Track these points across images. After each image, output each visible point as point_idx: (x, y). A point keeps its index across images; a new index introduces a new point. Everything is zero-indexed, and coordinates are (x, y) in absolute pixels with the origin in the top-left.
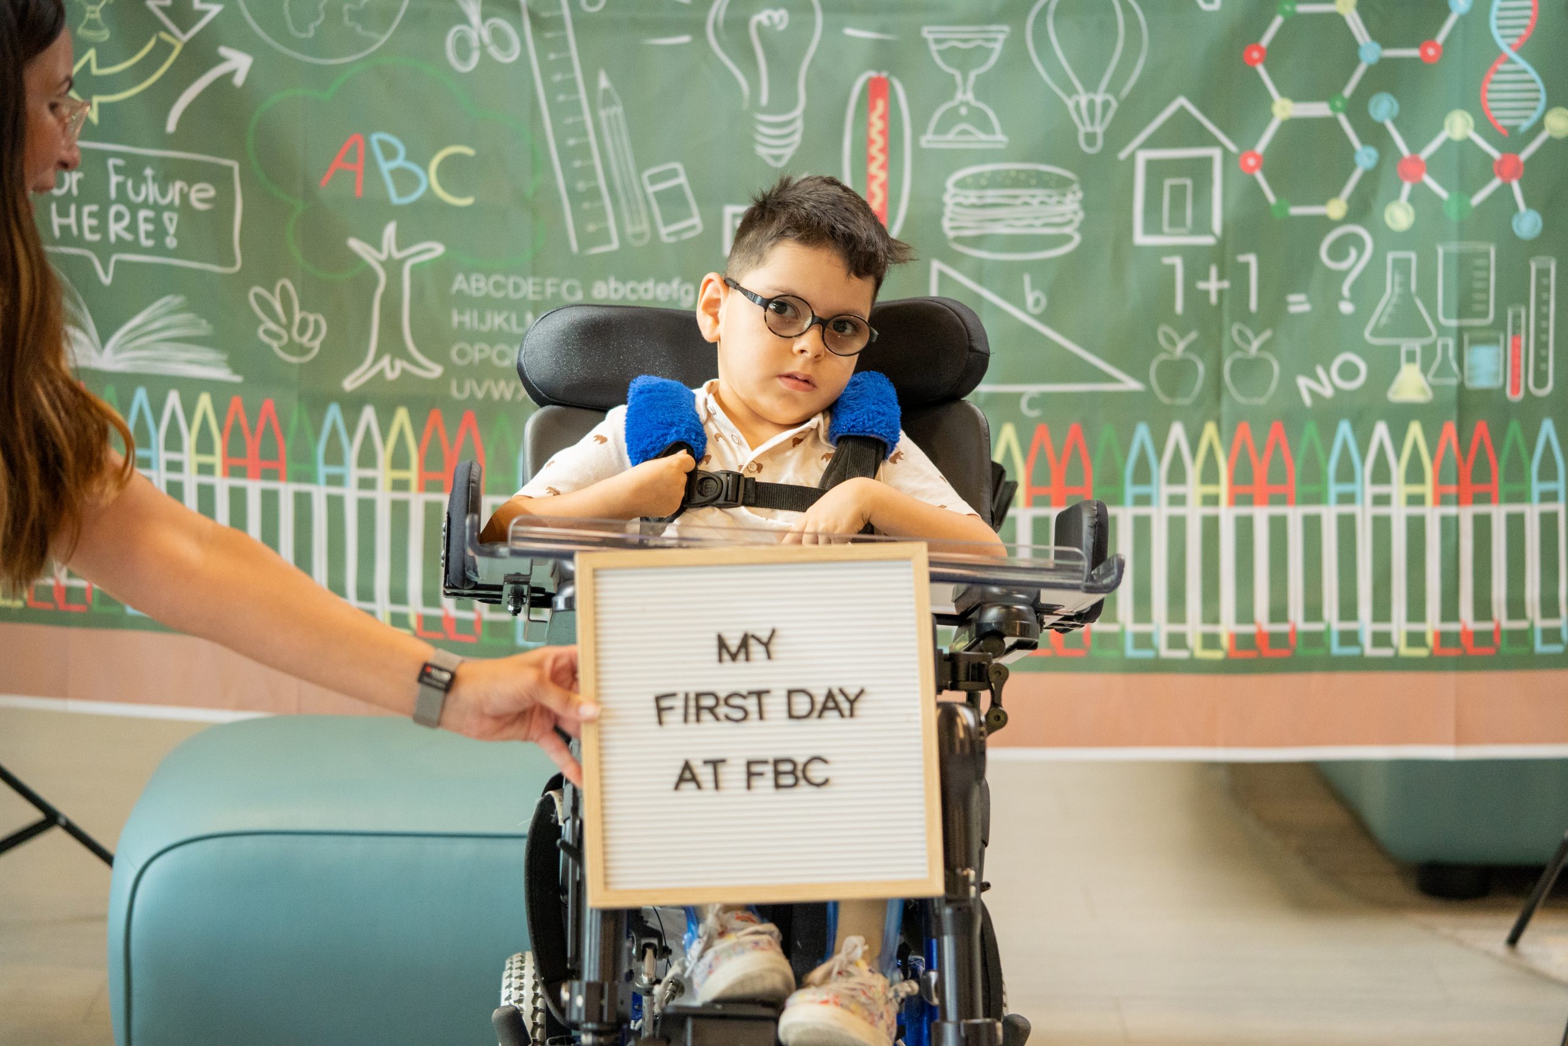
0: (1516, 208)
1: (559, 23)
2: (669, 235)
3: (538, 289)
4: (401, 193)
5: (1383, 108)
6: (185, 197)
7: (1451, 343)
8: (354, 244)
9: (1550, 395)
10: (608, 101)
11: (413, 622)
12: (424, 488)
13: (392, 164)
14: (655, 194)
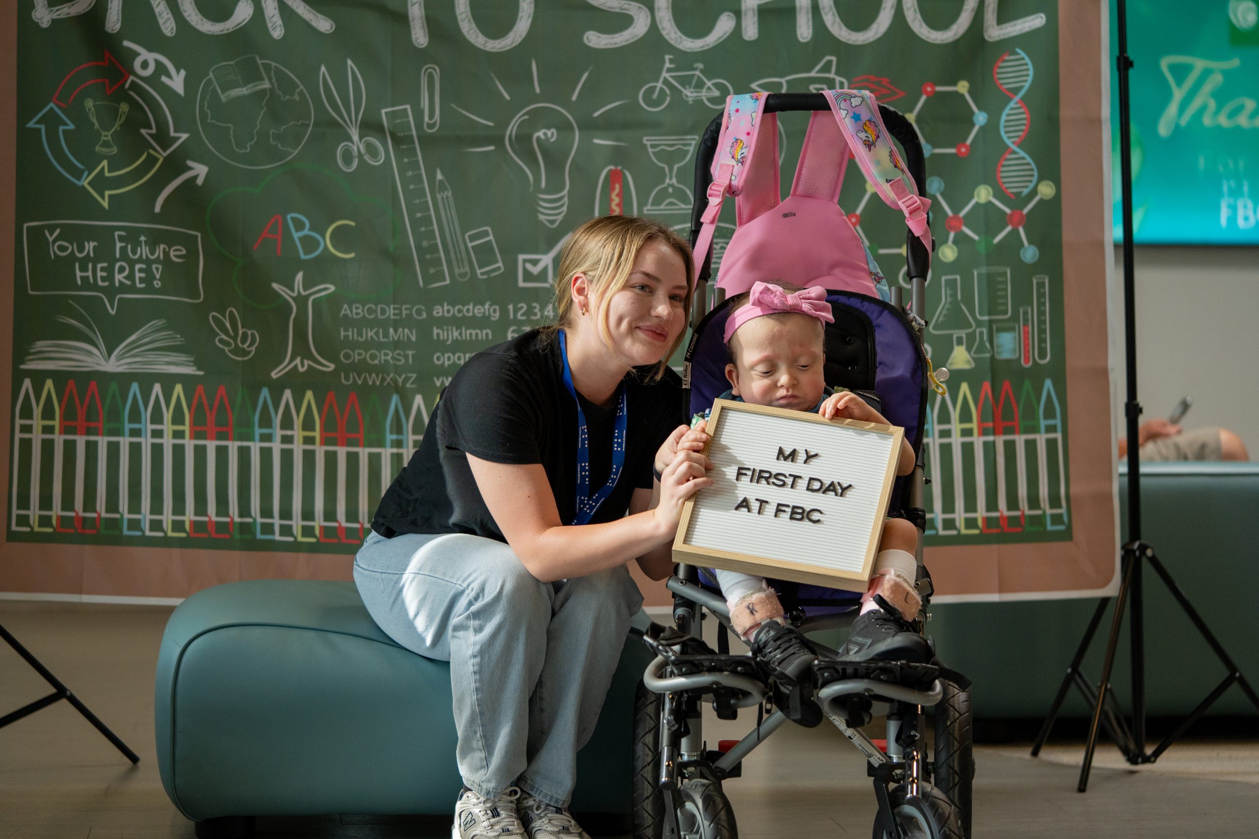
0: (1022, 245)
1: (410, 139)
2: (482, 274)
3: (397, 312)
4: (306, 253)
5: (935, 186)
6: (166, 254)
7: (985, 330)
8: (275, 286)
9: (1049, 362)
10: (442, 188)
11: (317, 532)
12: (324, 442)
13: (301, 234)
14: (472, 247)
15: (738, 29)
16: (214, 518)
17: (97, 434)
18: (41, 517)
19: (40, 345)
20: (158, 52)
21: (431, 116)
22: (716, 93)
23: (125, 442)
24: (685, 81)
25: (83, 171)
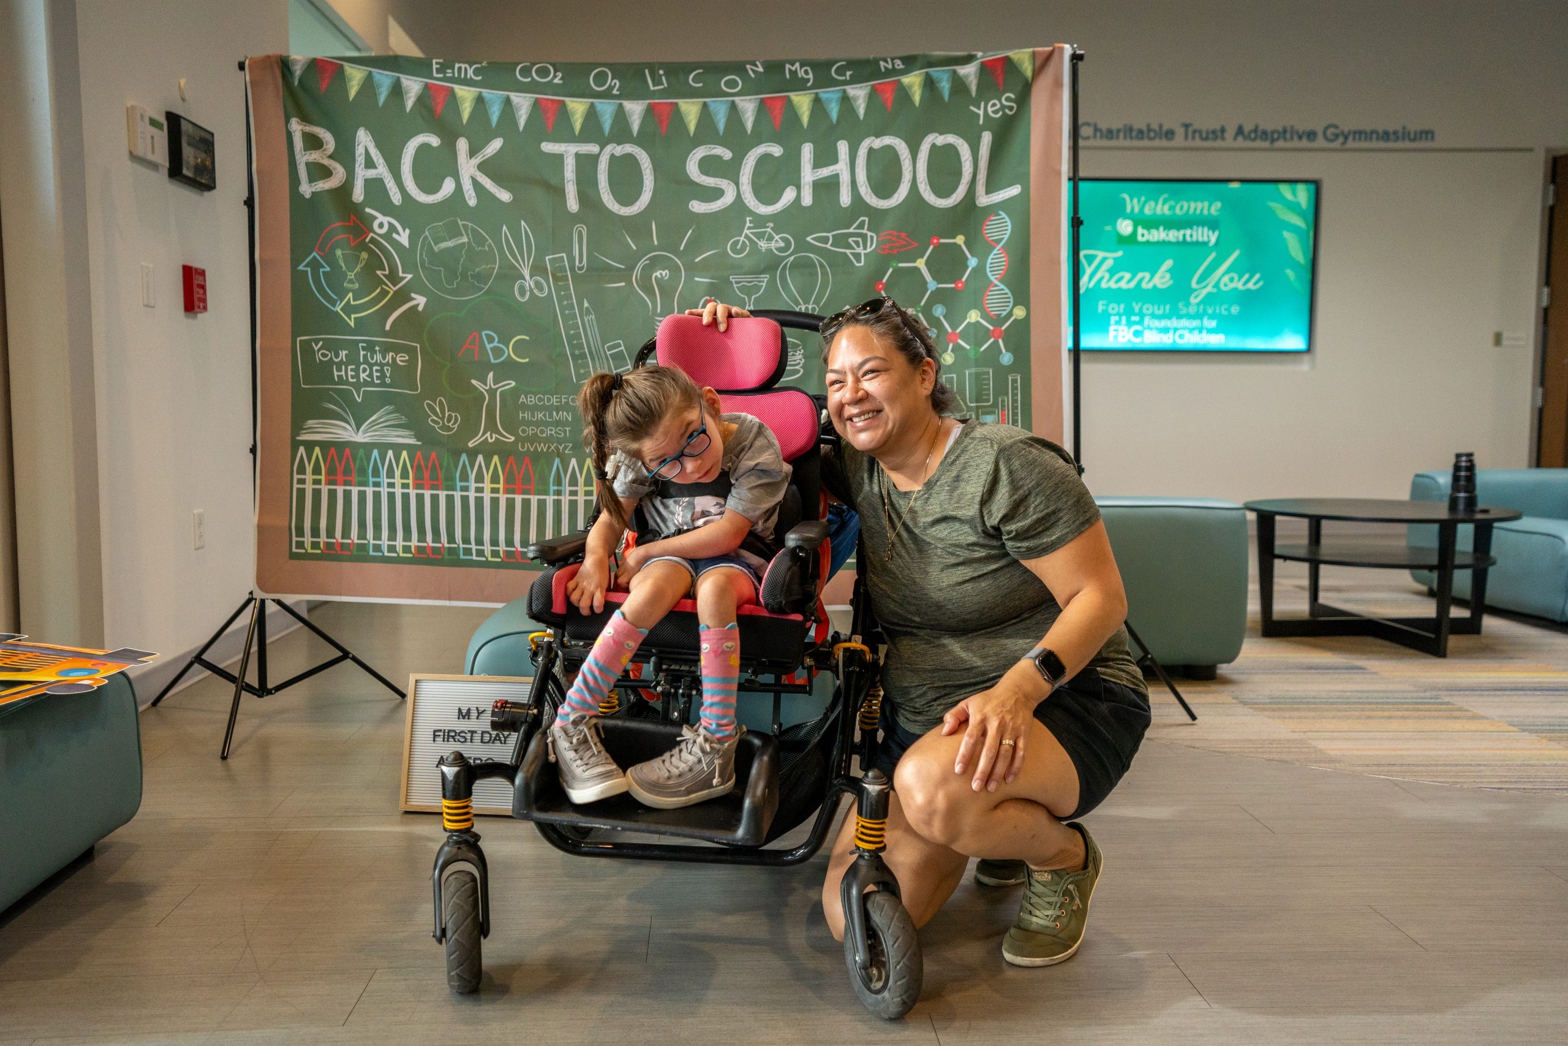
0: (1001, 352)
1: (566, 278)
3: (558, 400)
4: (496, 358)
5: (939, 311)
6: (394, 359)
8: (474, 382)
10: (588, 313)
11: (501, 555)
12: (506, 491)
13: (492, 345)
14: (610, 355)
15: (798, 197)
16: (431, 544)
17: (351, 485)
18: (312, 542)
19: (311, 423)
20: (391, 216)
21: (581, 261)
22: (782, 244)
23: (370, 491)
24: (760, 236)
25: (336, 301)
